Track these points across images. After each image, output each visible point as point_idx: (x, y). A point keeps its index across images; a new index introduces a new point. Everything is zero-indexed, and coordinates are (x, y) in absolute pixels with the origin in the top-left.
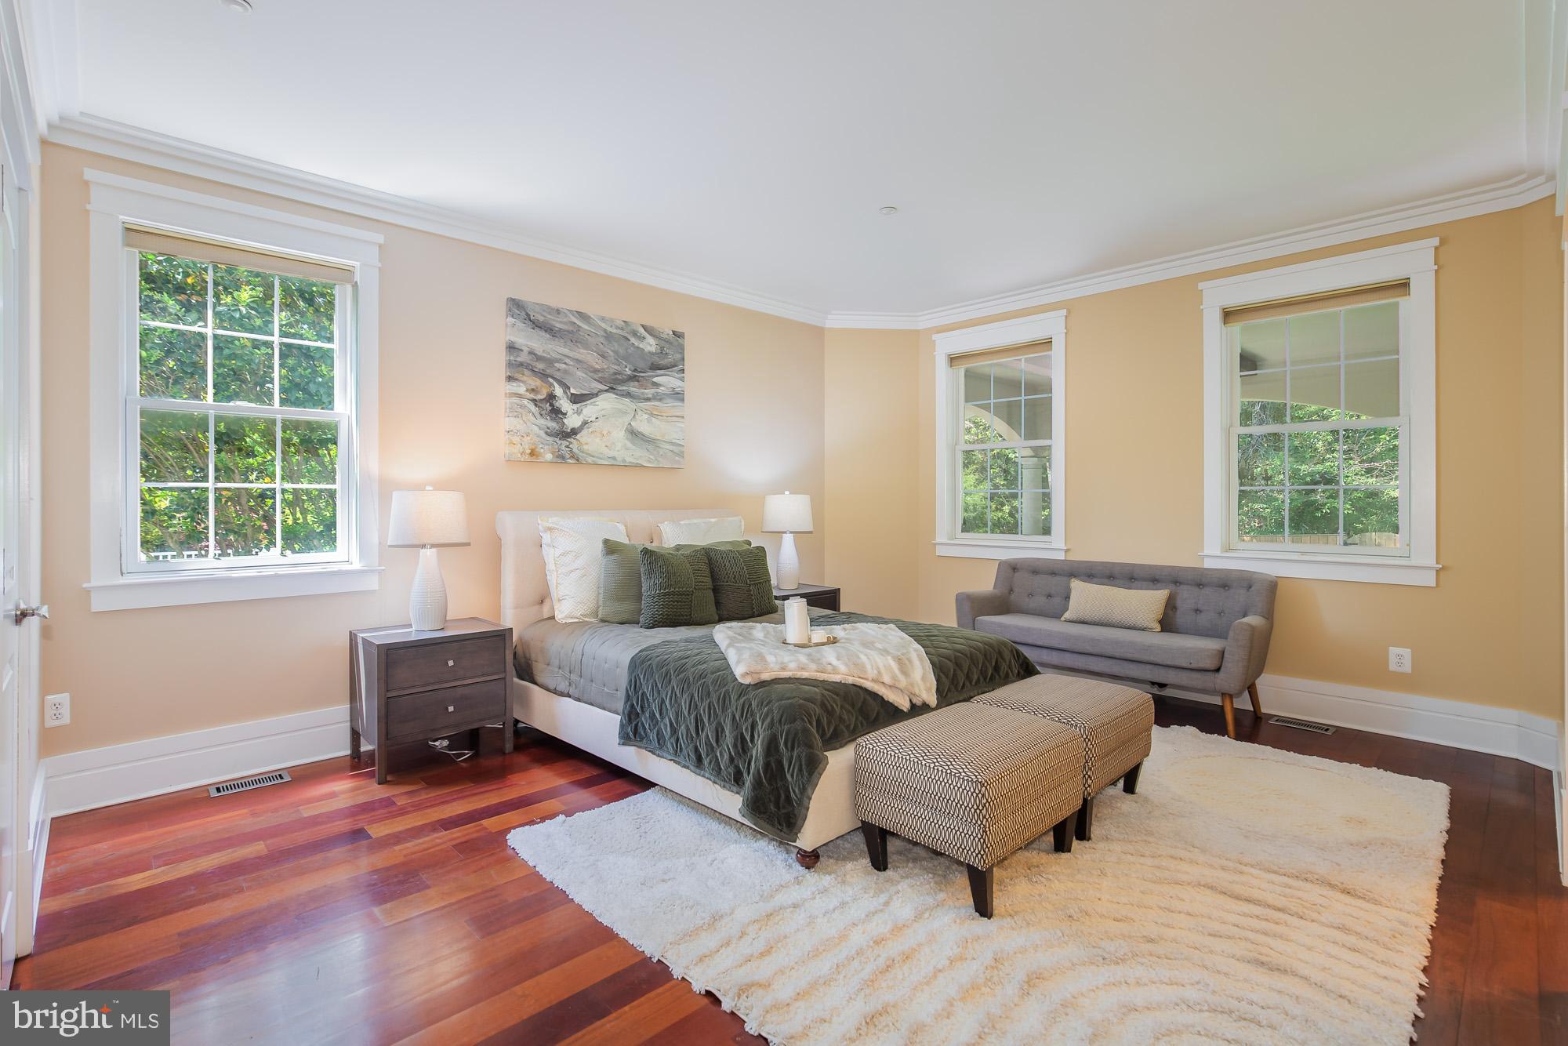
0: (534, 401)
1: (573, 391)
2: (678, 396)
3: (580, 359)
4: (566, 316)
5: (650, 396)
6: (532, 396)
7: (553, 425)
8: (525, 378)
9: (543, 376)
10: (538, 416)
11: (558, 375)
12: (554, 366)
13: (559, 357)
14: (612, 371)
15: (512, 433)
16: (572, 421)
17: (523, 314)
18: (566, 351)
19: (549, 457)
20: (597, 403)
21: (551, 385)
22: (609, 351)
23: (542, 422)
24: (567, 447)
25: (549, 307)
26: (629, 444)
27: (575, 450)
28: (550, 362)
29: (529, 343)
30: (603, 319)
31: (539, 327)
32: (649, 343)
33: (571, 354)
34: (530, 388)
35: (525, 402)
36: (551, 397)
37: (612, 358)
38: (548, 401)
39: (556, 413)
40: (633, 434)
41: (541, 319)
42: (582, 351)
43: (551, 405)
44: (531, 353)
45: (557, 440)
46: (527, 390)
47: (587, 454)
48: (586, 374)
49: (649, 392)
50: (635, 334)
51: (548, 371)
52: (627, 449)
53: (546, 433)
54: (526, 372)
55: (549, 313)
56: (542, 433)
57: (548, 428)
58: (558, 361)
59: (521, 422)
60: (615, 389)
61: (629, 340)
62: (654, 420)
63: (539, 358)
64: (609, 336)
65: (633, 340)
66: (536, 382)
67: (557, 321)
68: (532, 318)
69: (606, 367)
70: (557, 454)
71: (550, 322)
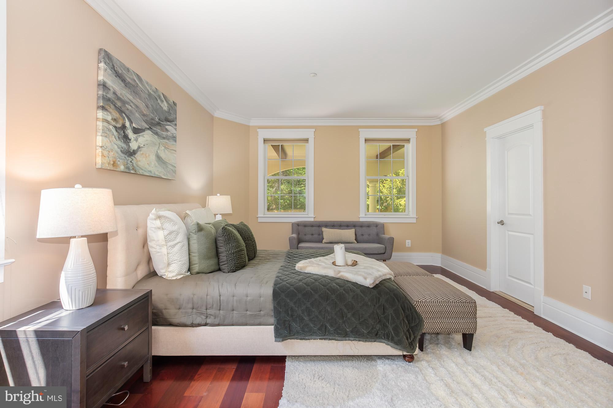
0: (115, 127)
1: (134, 125)
2: (174, 138)
3: (137, 105)
4: (132, 75)
5: (165, 136)
6: (114, 123)
7: (124, 146)
8: (111, 110)
9: (120, 111)
10: (117, 138)
11: (127, 112)
12: (125, 105)
13: (128, 100)
14: (151, 117)
15: (104, 148)
16: (134, 146)
17: (111, 64)
18: (131, 97)
19: (122, 168)
20: (144, 136)
21: (124, 119)
22: (150, 105)
23: (119, 143)
24: (131, 162)
25: (124, 65)
26: (157, 164)
27: (134, 165)
28: (124, 102)
29: (114, 86)
30: (147, 83)
31: (119, 77)
32: (164, 105)
33: (134, 101)
34: (114, 118)
35: (111, 127)
36: (124, 127)
37: (151, 109)
38: (122, 129)
39: (126, 138)
40: (158, 157)
41: (120, 72)
42: (138, 100)
43: (124, 132)
44: (115, 93)
45: (126, 156)
46: (112, 119)
47: (140, 168)
48: (140, 116)
49: (164, 133)
50: (160, 97)
51: (123, 109)
52: (156, 167)
53: (121, 151)
54: (112, 106)
55: (124, 69)
56: (119, 150)
57: (122, 148)
58: (128, 103)
59: (109, 141)
60: (151, 129)
61: (158, 101)
62: (166, 151)
63: (119, 99)
64: (150, 95)
65: (159, 101)
66: (116, 115)
67: (128, 76)
68: (115, 69)
69: (148, 114)
70: (126, 166)
71: (125, 75)
